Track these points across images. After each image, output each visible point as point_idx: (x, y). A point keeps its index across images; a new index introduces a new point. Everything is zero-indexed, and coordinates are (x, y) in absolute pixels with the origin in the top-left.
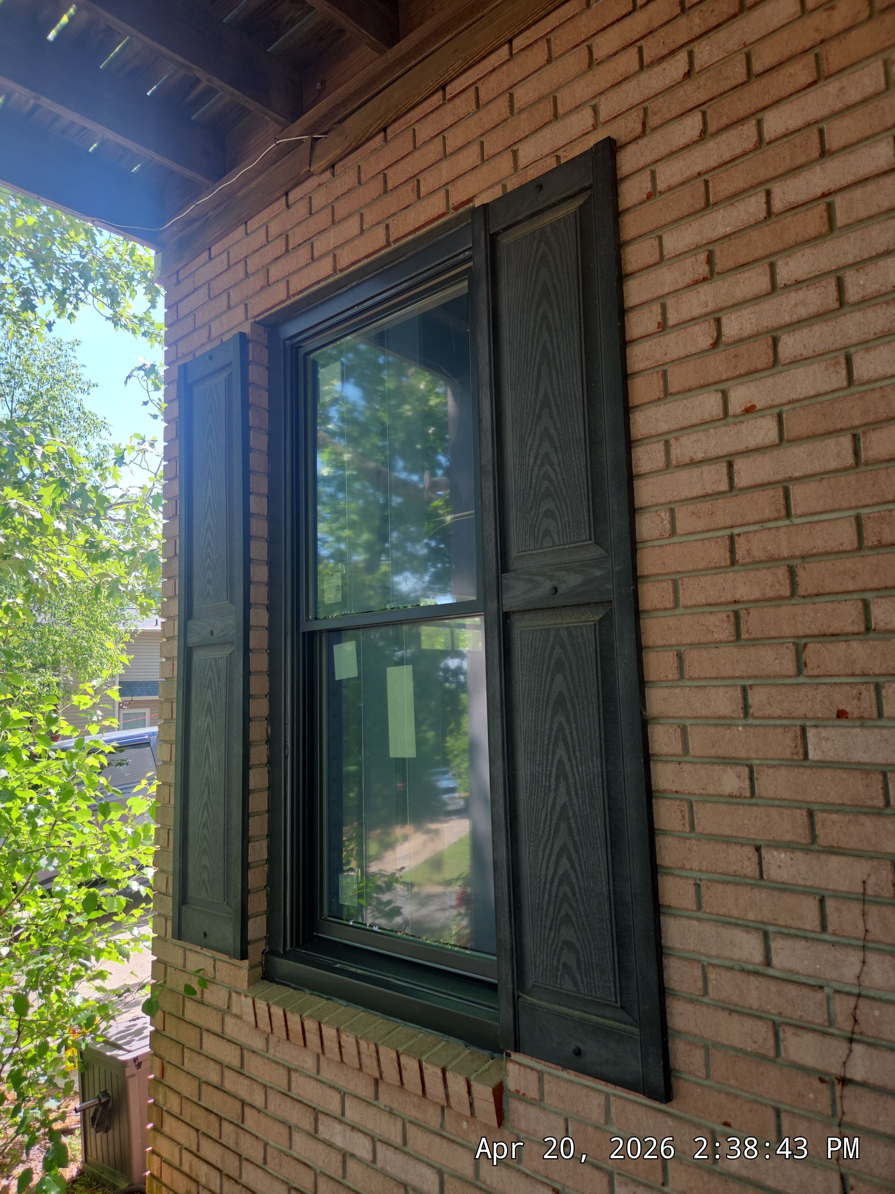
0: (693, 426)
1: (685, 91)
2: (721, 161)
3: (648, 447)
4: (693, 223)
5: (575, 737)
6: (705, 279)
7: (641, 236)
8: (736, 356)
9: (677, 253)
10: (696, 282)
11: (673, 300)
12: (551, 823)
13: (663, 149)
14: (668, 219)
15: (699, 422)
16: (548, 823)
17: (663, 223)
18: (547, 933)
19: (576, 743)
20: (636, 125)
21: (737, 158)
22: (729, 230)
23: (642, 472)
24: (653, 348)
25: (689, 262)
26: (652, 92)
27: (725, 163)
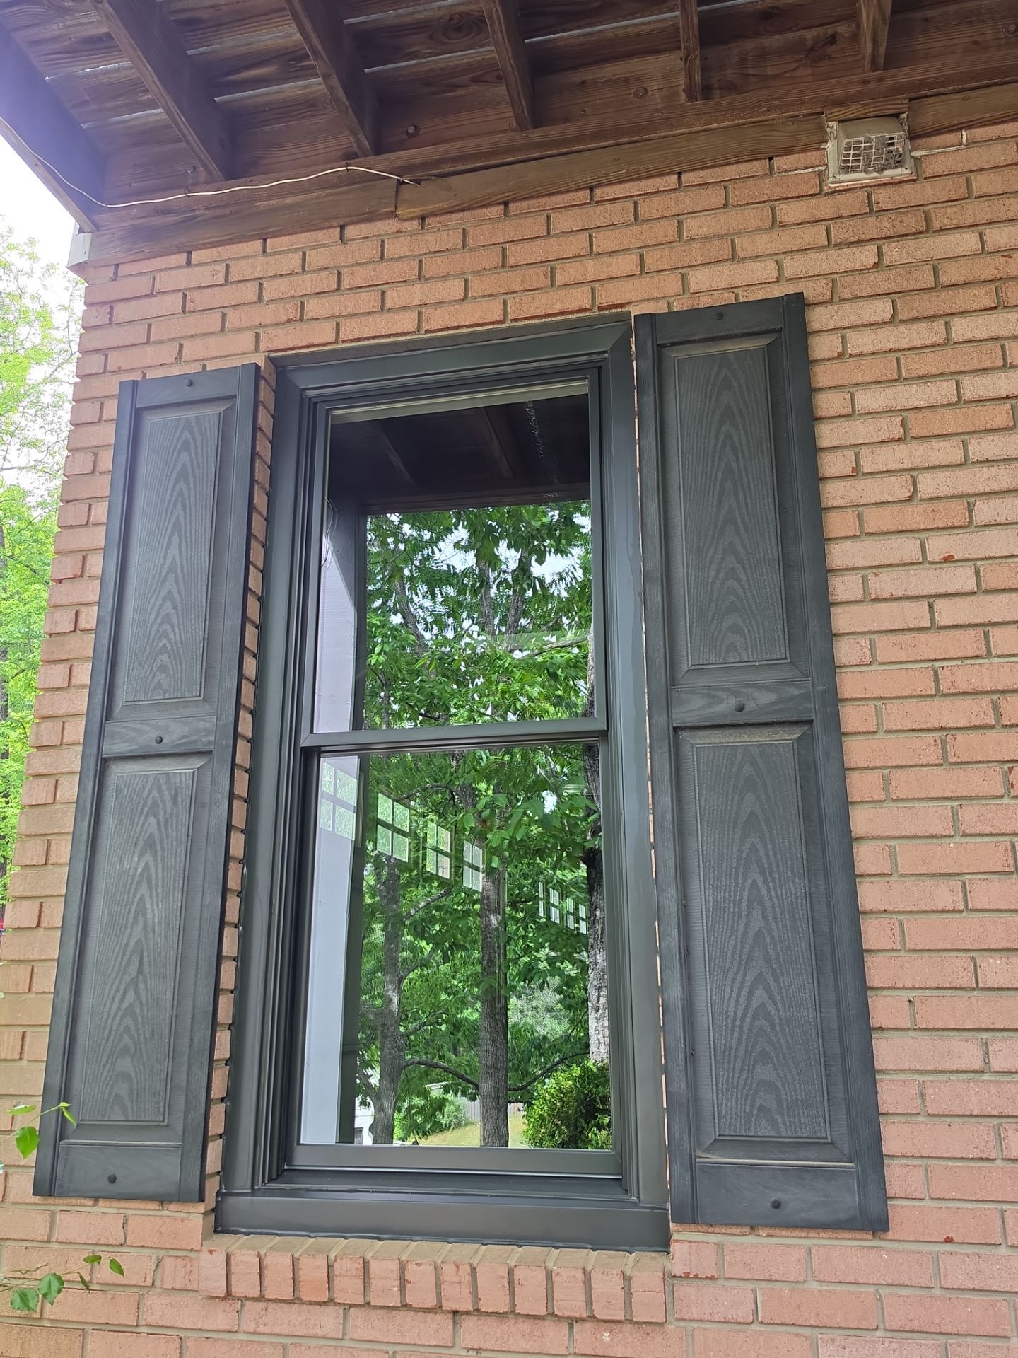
0: (891, 565)
1: (875, 278)
2: (912, 345)
3: (845, 578)
4: (887, 389)
5: (772, 859)
6: (900, 440)
7: (830, 388)
8: (933, 511)
9: (871, 411)
10: (892, 441)
11: (868, 450)
12: (741, 951)
13: (854, 320)
14: (861, 380)
15: (899, 562)
16: (738, 952)
17: (855, 382)
18: (736, 1076)
19: (774, 866)
20: (825, 291)
21: (927, 347)
22: (922, 404)
23: (838, 600)
24: (847, 489)
25: (883, 421)
26: (842, 269)
27: (915, 348)
